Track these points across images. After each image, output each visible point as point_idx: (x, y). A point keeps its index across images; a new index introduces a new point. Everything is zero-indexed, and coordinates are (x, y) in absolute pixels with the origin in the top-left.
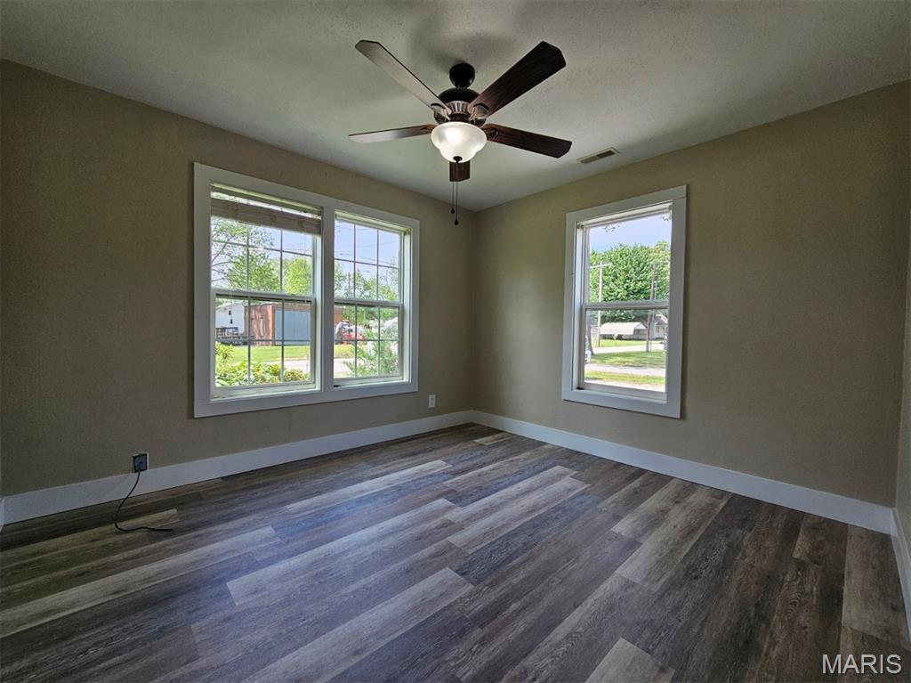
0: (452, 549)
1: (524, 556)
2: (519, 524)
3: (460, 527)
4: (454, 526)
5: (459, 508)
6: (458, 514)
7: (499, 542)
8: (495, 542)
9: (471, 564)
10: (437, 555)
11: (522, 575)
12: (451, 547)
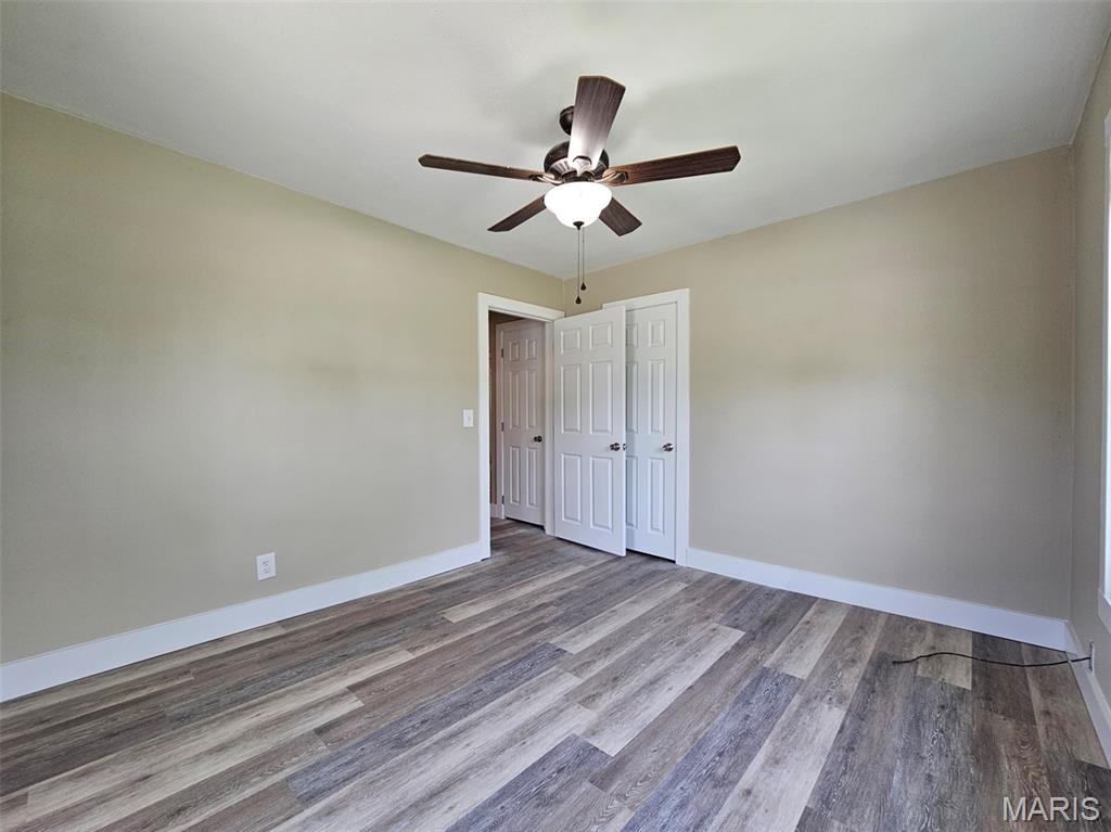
0: (575, 670)
1: (495, 668)
2: (487, 708)
3: (569, 697)
4: (579, 699)
5: (578, 733)
6: (578, 721)
7: (522, 680)
8: (527, 680)
9: (553, 657)
10: (588, 664)
11: (505, 652)
12: (577, 672)
